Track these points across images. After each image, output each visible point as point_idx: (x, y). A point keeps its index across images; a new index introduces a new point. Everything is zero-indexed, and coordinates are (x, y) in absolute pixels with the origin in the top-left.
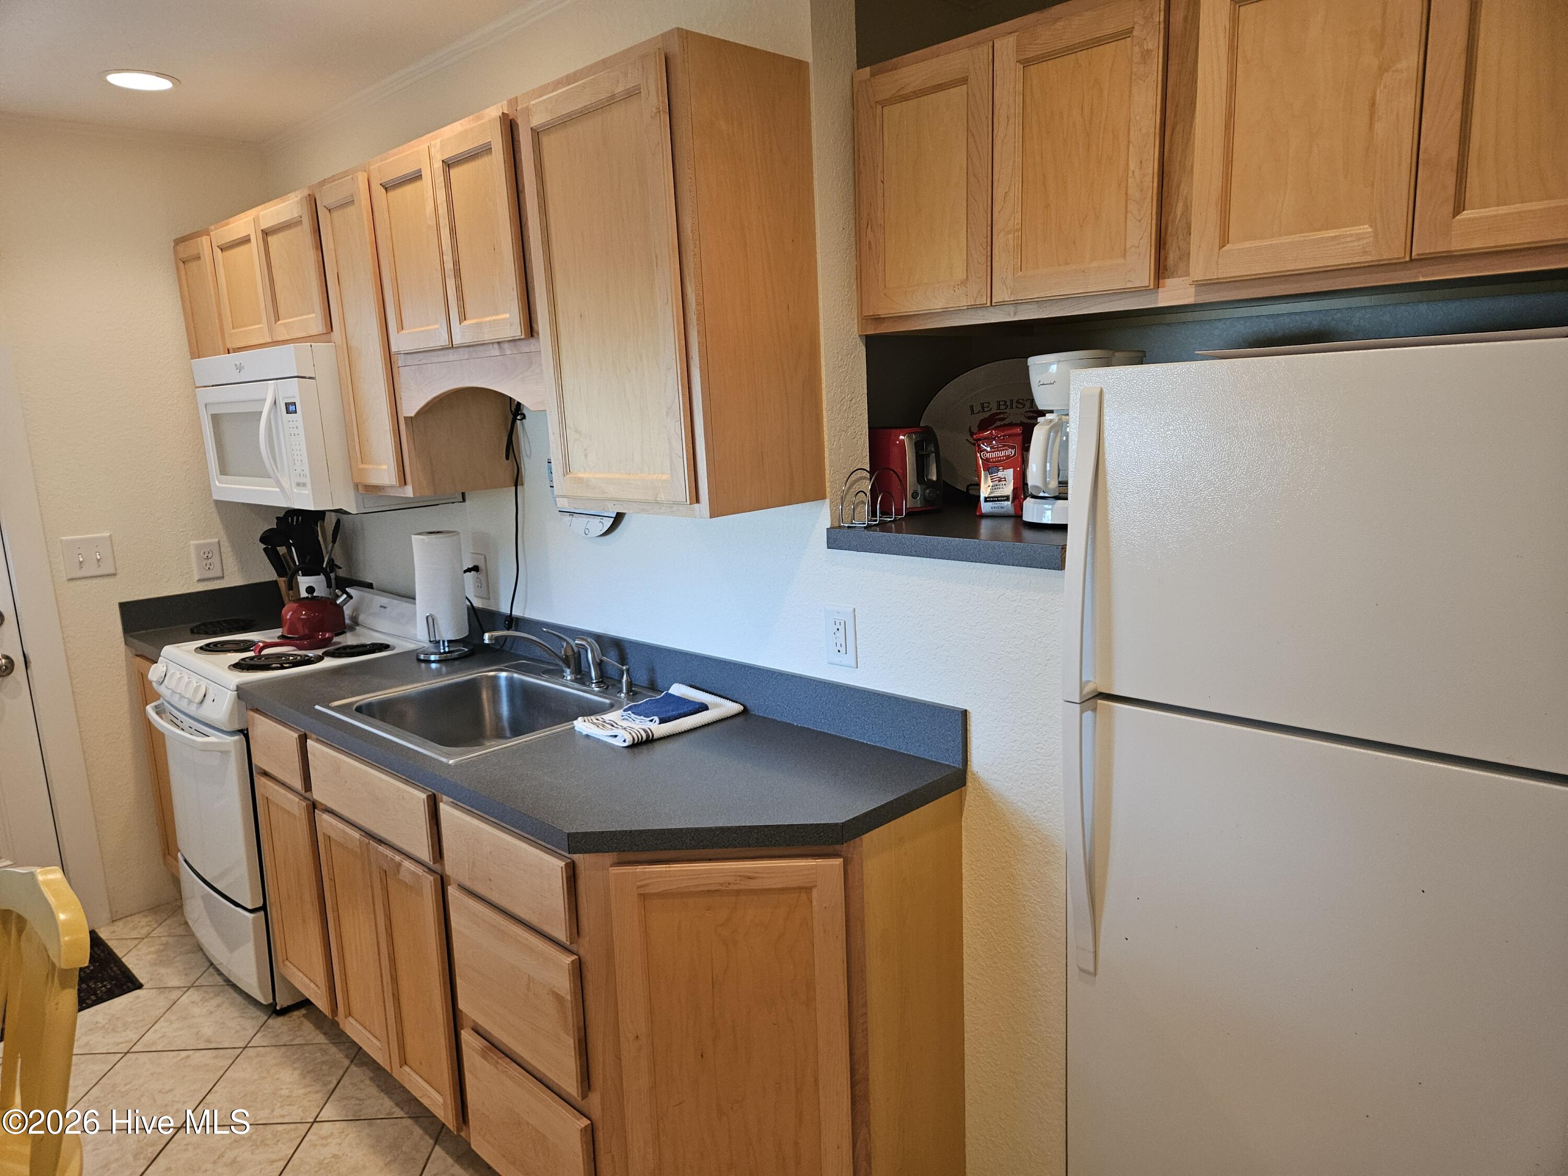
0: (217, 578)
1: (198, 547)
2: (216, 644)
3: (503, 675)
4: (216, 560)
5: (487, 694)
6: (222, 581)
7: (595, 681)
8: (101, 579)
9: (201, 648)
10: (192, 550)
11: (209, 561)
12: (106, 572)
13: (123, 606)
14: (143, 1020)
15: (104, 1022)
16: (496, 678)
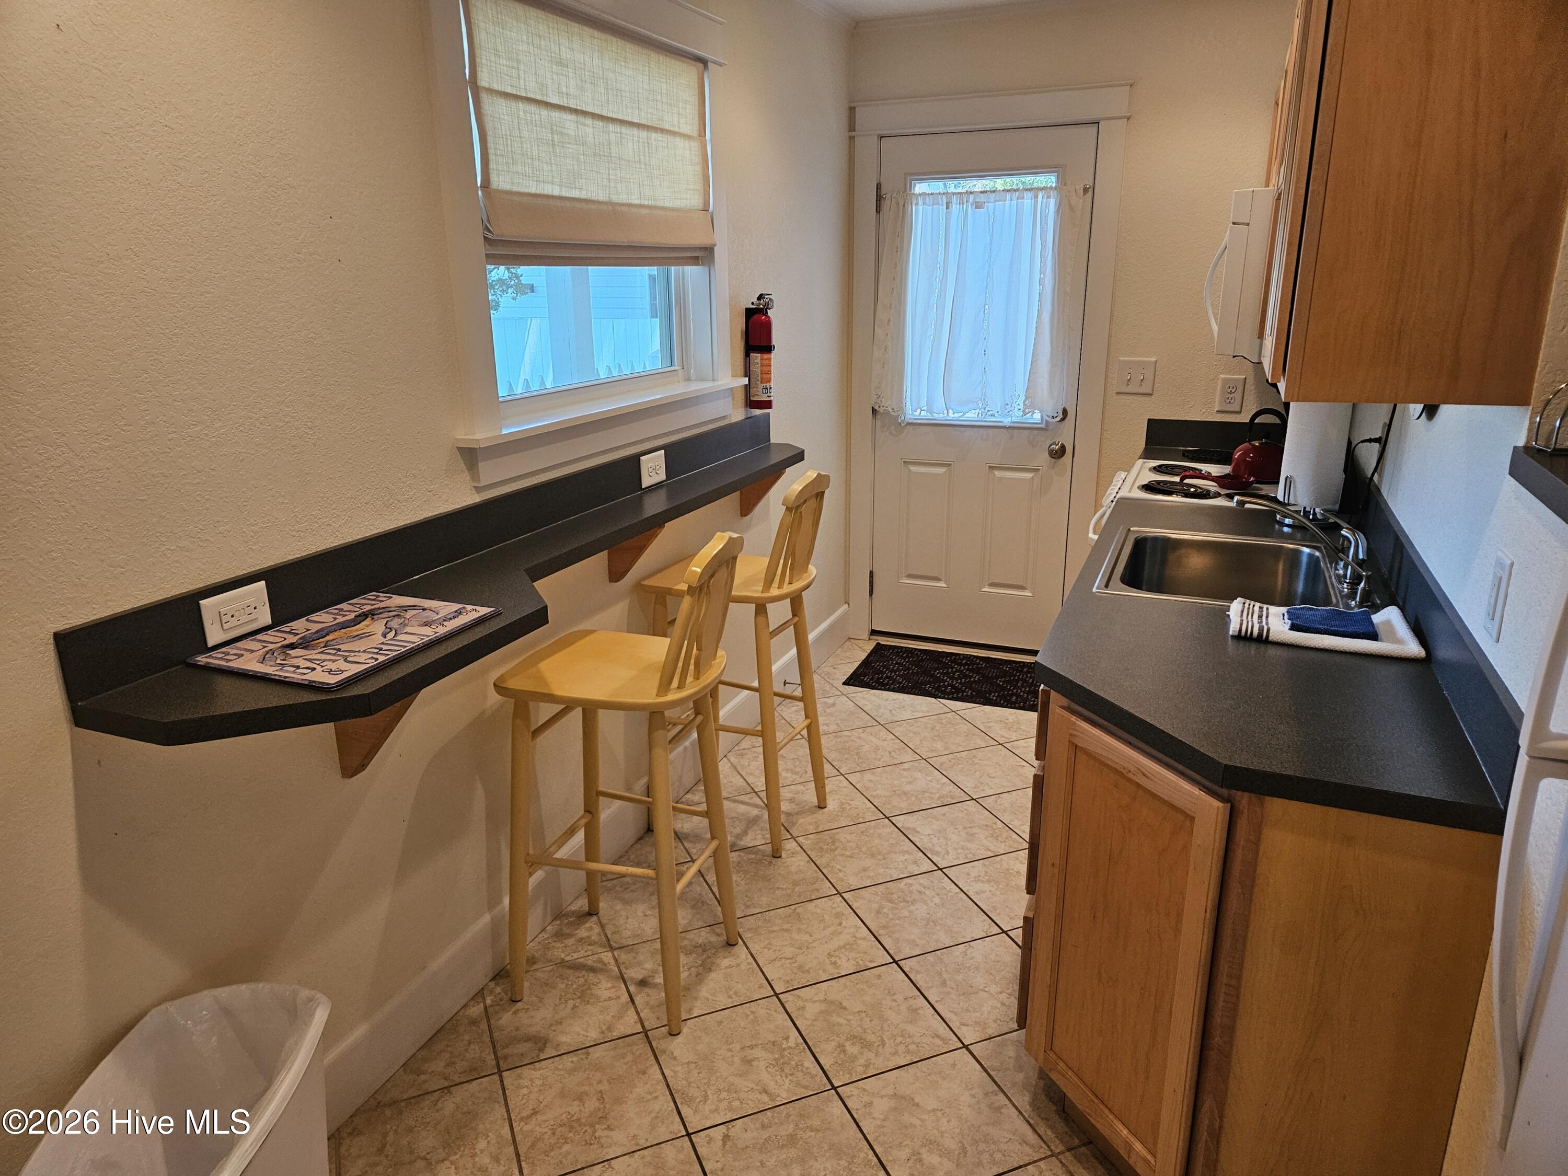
0: (1235, 412)
1: (1226, 381)
2: (1167, 466)
3: (1306, 550)
4: (1238, 395)
5: (1284, 566)
6: (1238, 416)
7: (1348, 581)
8: (1140, 396)
9: (1155, 468)
10: (1220, 382)
11: (1232, 395)
12: (1145, 392)
13: (1150, 421)
14: (1029, 732)
15: (1011, 720)
16: (1298, 553)
